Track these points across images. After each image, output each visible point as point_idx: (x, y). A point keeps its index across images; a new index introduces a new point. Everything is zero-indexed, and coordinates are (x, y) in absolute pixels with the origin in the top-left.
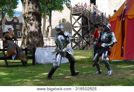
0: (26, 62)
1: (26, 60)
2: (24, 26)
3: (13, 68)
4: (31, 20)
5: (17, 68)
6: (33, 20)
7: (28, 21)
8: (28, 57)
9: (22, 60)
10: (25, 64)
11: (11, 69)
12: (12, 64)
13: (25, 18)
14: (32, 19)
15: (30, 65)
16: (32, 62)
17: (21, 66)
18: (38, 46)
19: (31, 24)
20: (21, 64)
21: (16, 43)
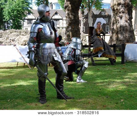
0: (114, 59)
1: (114, 58)
2: (113, 19)
3: (99, 66)
4: (120, 13)
5: (104, 66)
6: (123, 13)
7: (117, 14)
8: (116, 54)
9: (110, 58)
10: (112, 62)
11: (97, 67)
12: (99, 62)
13: (114, 10)
14: (122, 11)
15: (118, 63)
16: (121, 60)
17: (108, 64)
18: (128, 42)
19: (121, 18)
20: (109, 62)
21: (104, 39)
